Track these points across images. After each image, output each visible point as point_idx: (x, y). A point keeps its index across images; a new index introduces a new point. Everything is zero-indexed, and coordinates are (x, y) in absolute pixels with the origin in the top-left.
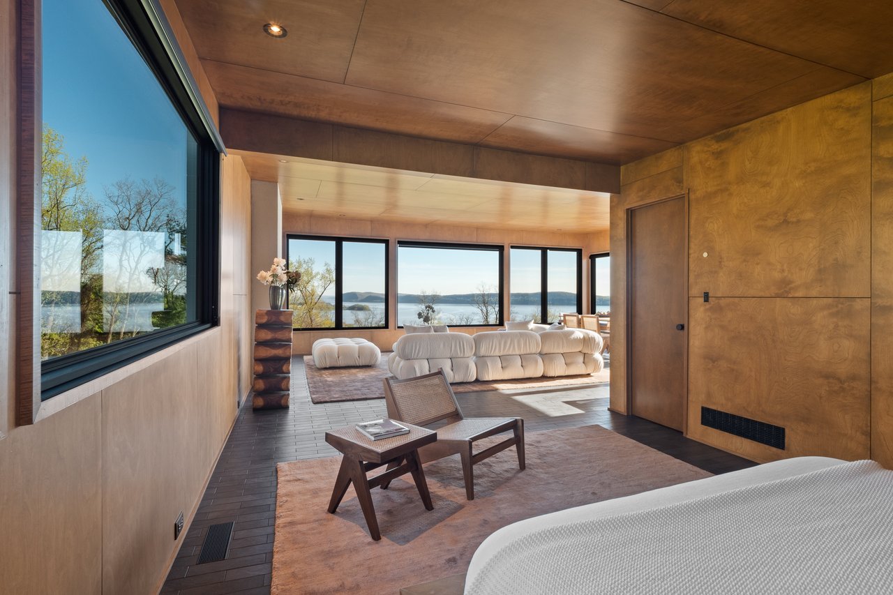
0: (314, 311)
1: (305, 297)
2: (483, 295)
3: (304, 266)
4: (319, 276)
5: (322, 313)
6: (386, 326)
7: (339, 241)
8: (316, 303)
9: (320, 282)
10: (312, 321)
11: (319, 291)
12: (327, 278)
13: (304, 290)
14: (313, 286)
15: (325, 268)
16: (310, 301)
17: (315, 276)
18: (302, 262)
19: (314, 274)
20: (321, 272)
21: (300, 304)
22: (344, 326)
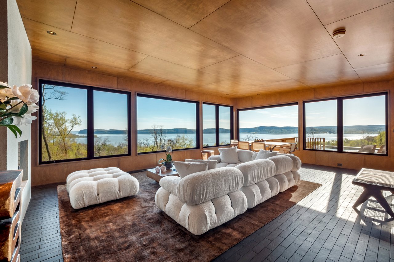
0: (66, 139)
1: (60, 132)
2: (154, 130)
3: (60, 115)
4: (69, 121)
5: (71, 139)
6: (129, 154)
7: (90, 90)
8: (67, 135)
9: (70, 124)
10: (65, 144)
11: (69, 129)
12: (74, 122)
13: (60, 128)
14: (65, 126)
15: (73, 117)
16: (64, 134)
17: (67, 121)
18: (59, 114)
19: (66, 120)
20: (70, 119)
21: (58, 135)
22: (95, 156)
